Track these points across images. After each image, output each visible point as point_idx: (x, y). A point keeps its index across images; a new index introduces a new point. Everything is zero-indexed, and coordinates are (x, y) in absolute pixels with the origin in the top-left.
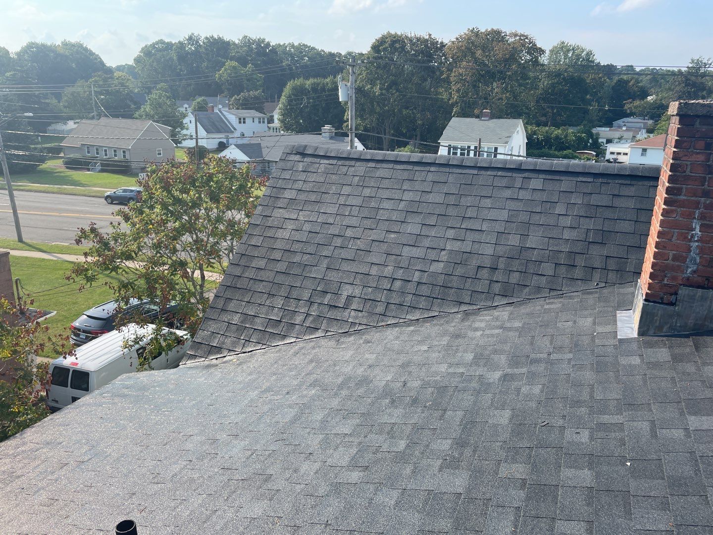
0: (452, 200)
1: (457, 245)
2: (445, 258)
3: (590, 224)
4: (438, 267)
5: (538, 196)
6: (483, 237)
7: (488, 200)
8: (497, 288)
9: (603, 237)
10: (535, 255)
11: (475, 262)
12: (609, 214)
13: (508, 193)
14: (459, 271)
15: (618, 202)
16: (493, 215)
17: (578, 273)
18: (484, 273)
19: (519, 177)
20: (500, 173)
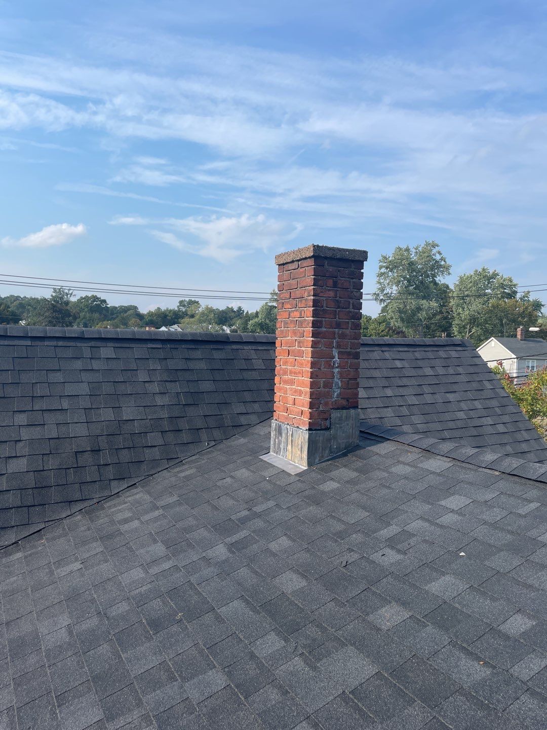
0: (8, 378)
1: (36, 433)
2: (26, 451)
3: (176, 388)
4: (19, 465)
5: (115, 365)
6: (69, 417)
7: (57, 374)
10: (136, 427)
11: (68, 448)
14: (52, 463)
15: (192, 365)
17: (185, 437)
18: (87, 459)
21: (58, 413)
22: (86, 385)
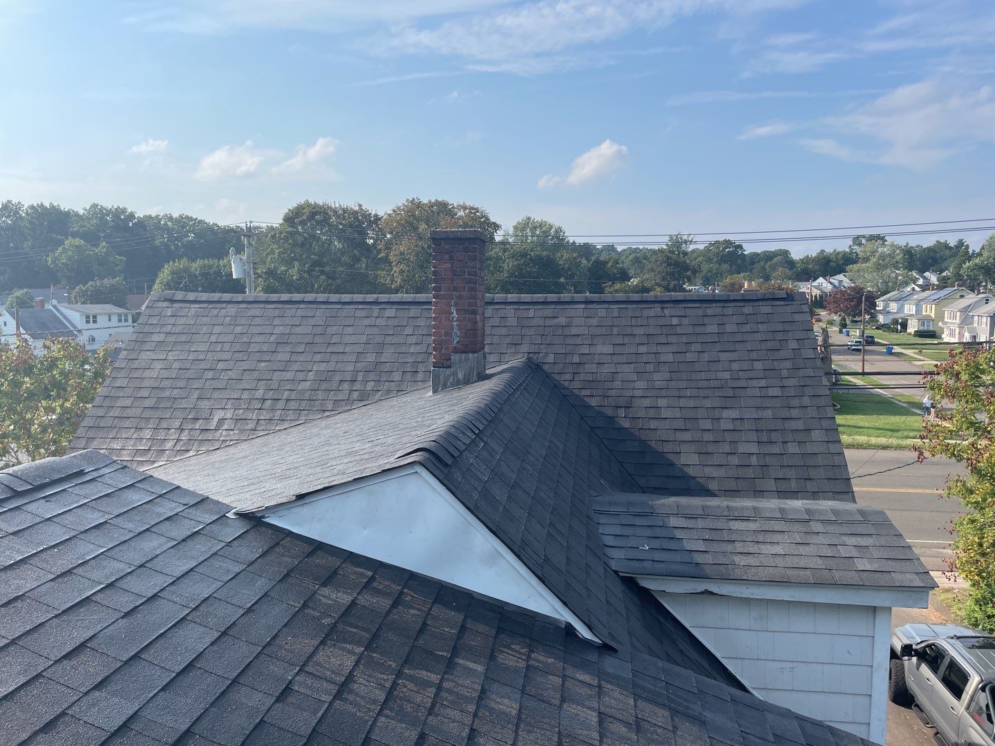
0: (319, 330)
1: (323, 367)
2: (312, 377)
4: (305, 385)
5: (391, 322)
6: (346, 358)
7: (350, 329)
8: (355, 395)
10: (387, 367)
11: (338, 378)
13: (367, 322)
14: (324, 386)
16: (353, 339)
20: (360, 306)
21: (341, 355)
22: (365, 336)
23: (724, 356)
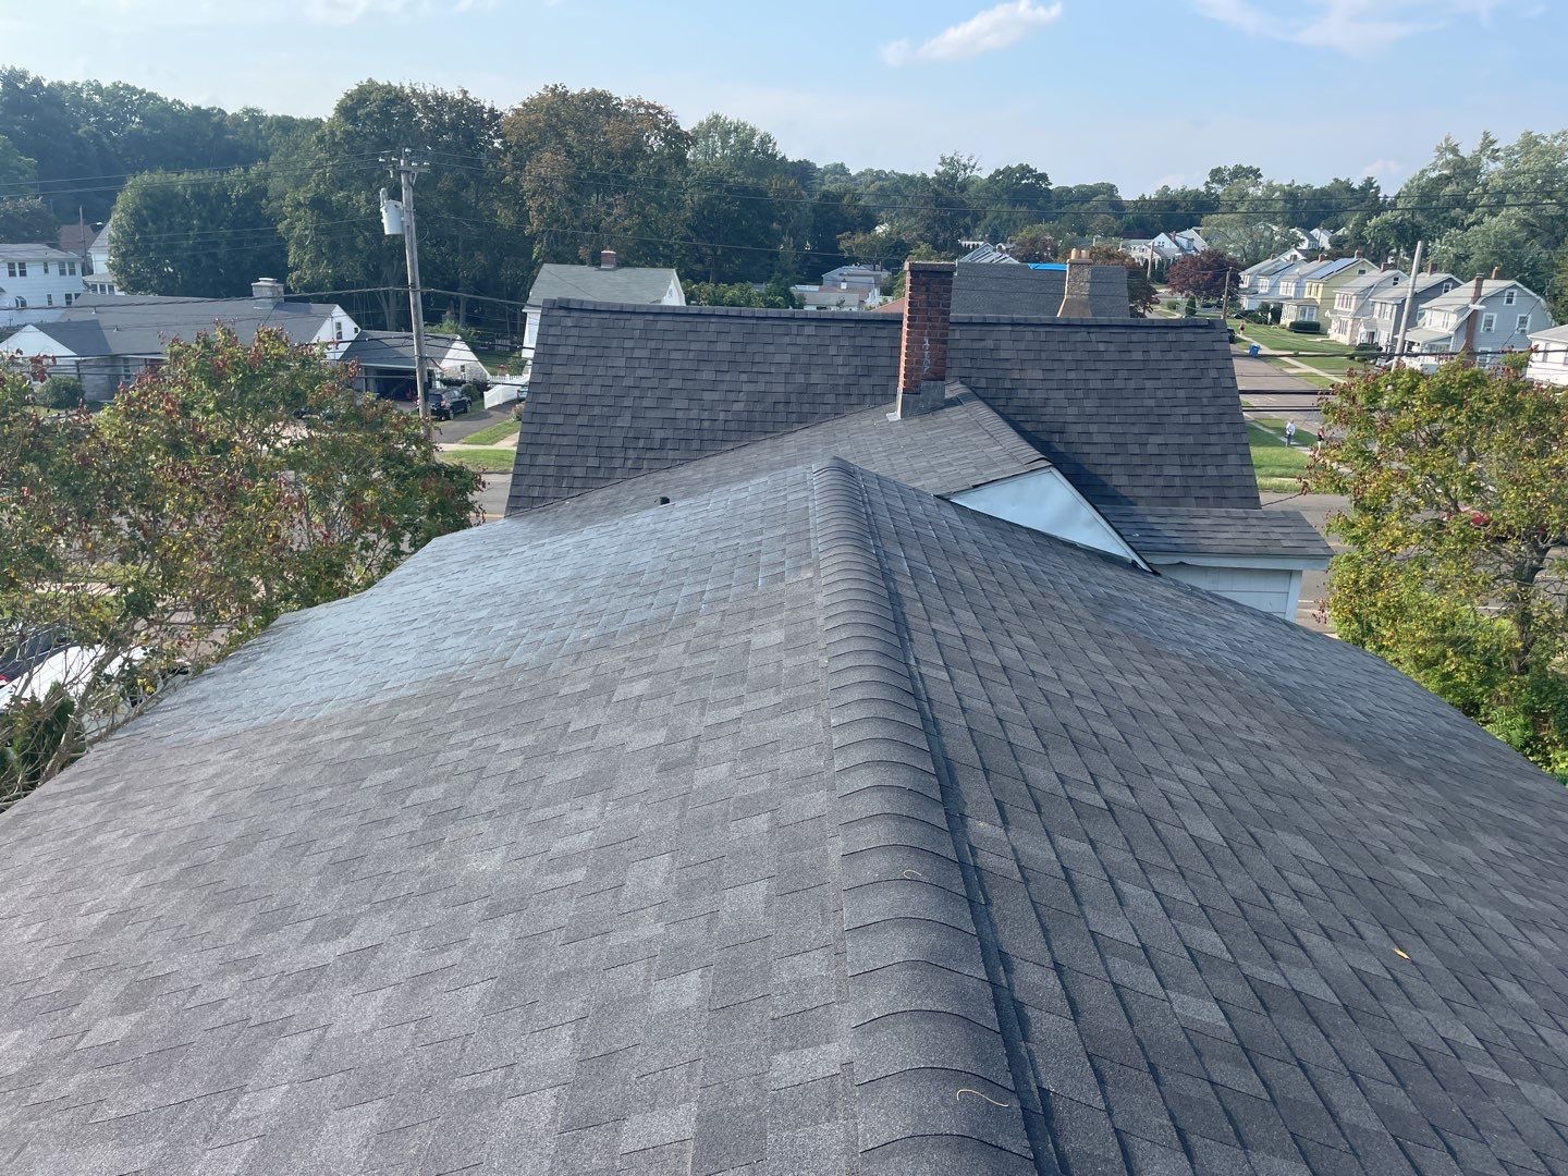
0: (739, 348)
1: (752, 387)
2: (744, 398)
3: (856, 361)
4: (739, 406)
7: (771, 347)
8: (794, 417)
9: (869, 370)
11: (770, 399)
12: (870, 352)
13: (787, 340)
14: (759, 407)
15: (876, 343)
16: (778, 358)
17: (854, 400)
18: (780, 407)
19: (793, 324)
20: (777, 322)
21: (768, 375)
22: (789, 355)
23: (1149, 384)
